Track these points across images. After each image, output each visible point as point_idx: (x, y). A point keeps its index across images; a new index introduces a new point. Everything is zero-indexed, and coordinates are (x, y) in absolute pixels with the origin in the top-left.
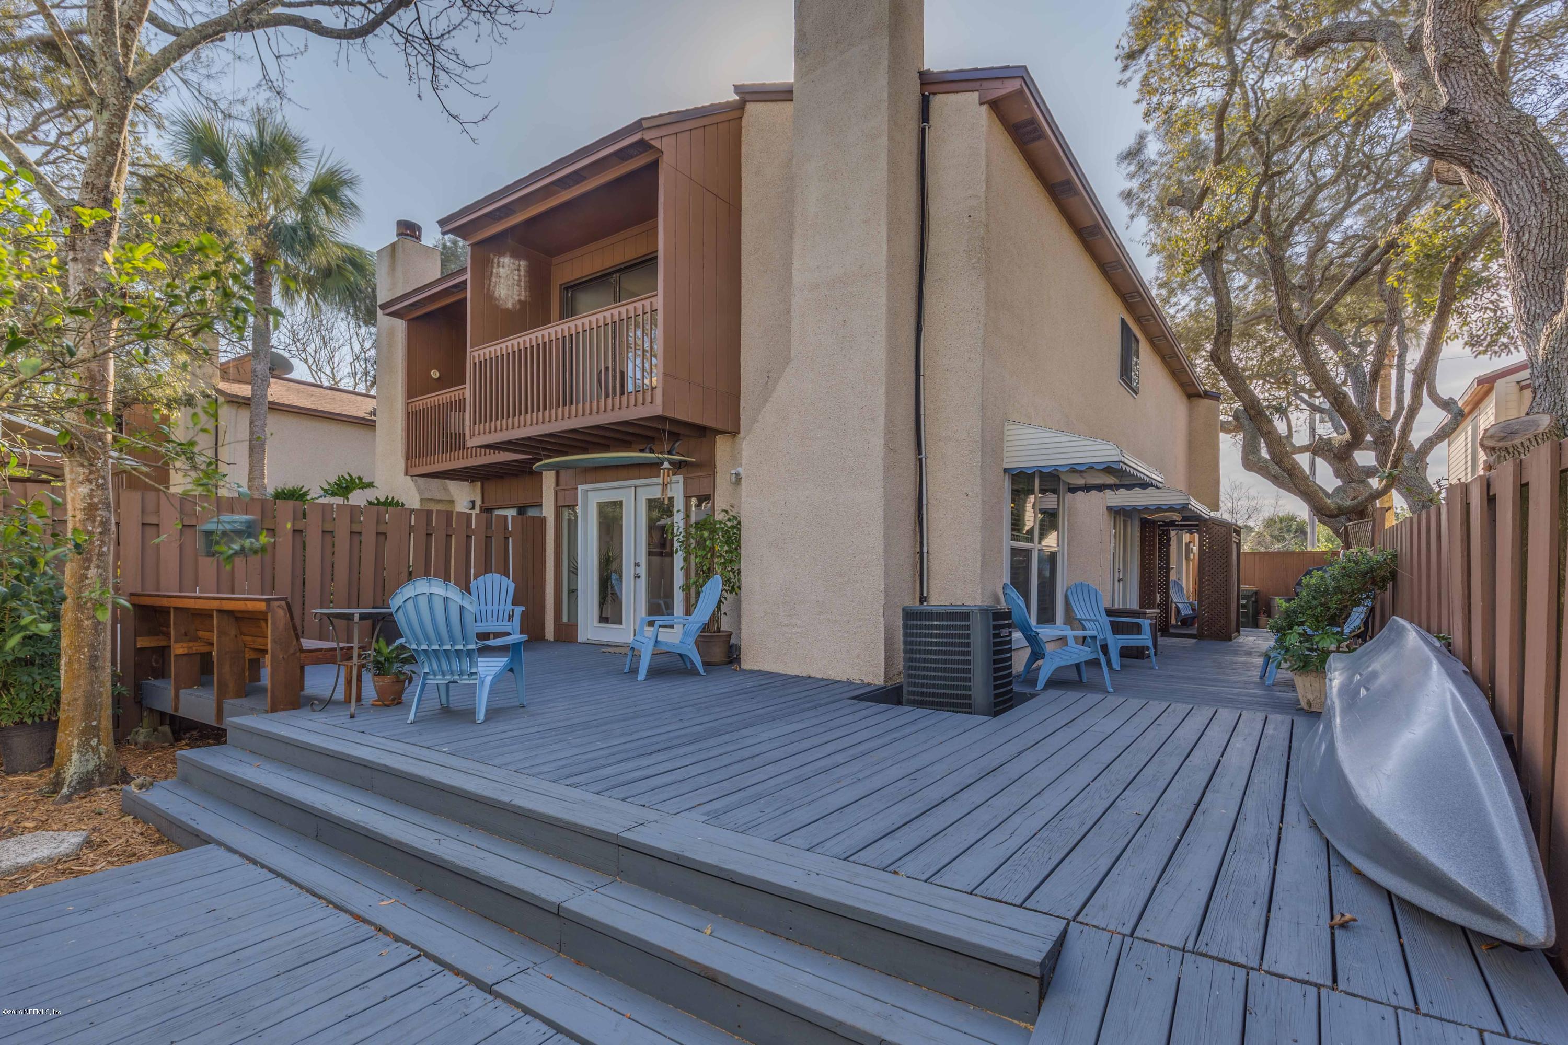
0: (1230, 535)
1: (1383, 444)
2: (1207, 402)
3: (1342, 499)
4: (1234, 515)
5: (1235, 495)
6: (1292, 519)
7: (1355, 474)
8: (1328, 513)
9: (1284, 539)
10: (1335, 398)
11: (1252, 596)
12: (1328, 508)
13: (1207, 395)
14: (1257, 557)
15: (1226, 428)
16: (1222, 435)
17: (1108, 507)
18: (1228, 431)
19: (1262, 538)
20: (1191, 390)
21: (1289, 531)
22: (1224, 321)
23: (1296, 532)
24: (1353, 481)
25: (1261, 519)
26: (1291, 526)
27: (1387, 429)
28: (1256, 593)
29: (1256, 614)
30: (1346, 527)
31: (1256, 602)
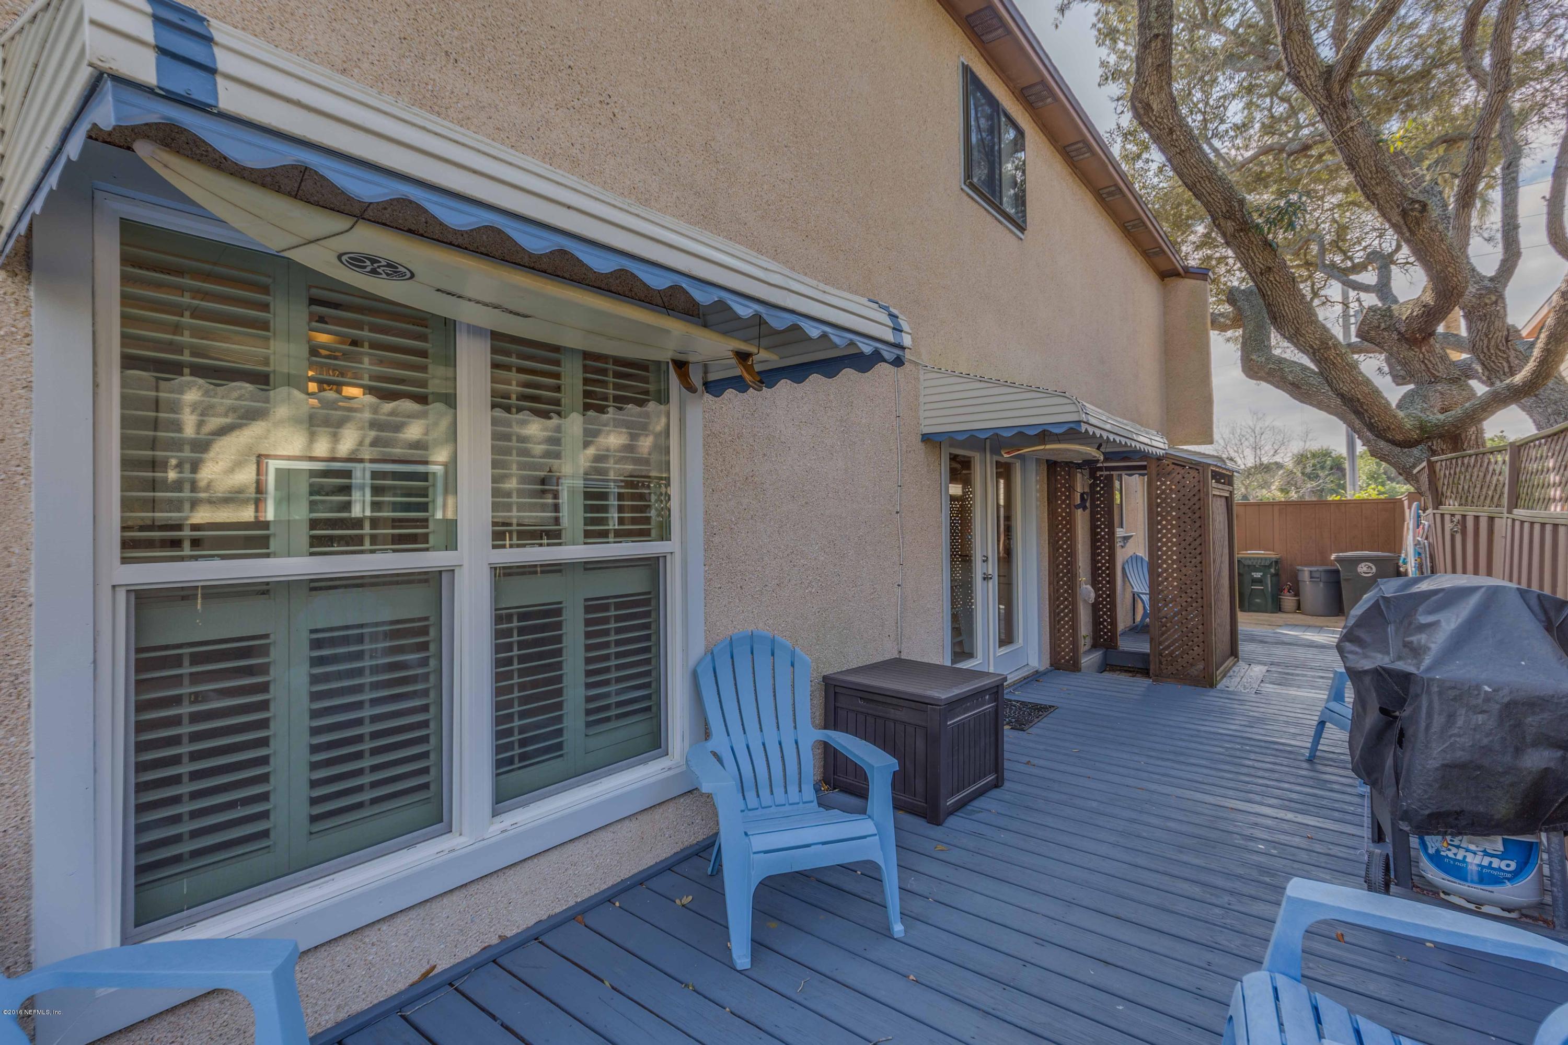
0: (1206, 484)
1: (1483, 318)
2: (1189, 283)
3: (1423, 410)
4: (1258, 451)
5: (1257, 429)
6: (1326, 454)
7: (1441, 367)
8: (1399, 437)
9: (1317, 476)
10: (1404, 214)
11: (1269, 566)
12: (1400, 427)
13: (1188, 273)
14: (1276, 508)
15: (1218, 324)
16: (1214, 335)
17: (923, 435)
18: (1223, 328)
19: (1291, 476)
20: (1164, 266)
21: (1323, 468)
22: (1153, 16)
23: (1331, 469)
24: (1436, 380)
25: (1290, 454)
26: (1325, 462)
27: (1490, 291)
28: (1276, 562)
29: (1278, 591)
30: (1431, 465)
31: (1277, 575)
